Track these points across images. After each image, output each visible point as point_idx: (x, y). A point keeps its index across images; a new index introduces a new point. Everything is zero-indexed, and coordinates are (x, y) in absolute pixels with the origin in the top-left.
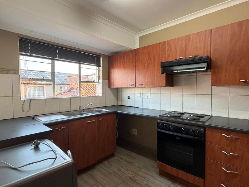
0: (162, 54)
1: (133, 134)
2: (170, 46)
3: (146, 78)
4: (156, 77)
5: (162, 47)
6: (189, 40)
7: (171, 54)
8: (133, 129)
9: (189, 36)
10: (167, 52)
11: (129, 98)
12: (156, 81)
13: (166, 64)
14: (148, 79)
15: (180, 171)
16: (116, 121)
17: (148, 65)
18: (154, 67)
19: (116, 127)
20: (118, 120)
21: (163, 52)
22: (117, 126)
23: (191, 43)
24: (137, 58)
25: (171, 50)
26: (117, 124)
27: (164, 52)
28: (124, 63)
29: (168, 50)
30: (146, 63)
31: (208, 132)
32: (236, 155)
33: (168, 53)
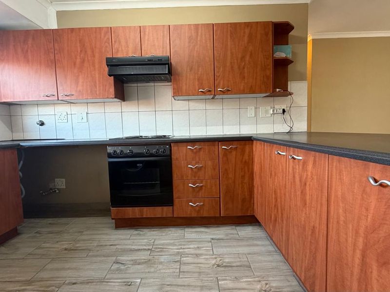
0: (106, 47)
1: (58, 189)
2: (118, 36)
3: (80, 83)
4: (97, 82)
5: (105, 36)
6: (145, 34)
7: (120, 49)
8: (56, 179)
9: (145, 27)
10: (115, 45)
11: (42, 124)
12: (98, 89)
13: (114, 61)
14: (83, 86)
15: (145, 209)
16: (19, 164)
17: (83, 61)
18: (94, 66)
19: (20, 177)
20: (24, 162)
21: (107, 44)
22: (21, 174)
23: (146, 38)
24: (56, 47)
25: (120, 42)
26: (20, 170)
27: (109, 43)
28: (27, 51)
29: (115, 42)
30: (78, 57)
31: (174, 148)
32: (201, 166)
33: (115, 47)
